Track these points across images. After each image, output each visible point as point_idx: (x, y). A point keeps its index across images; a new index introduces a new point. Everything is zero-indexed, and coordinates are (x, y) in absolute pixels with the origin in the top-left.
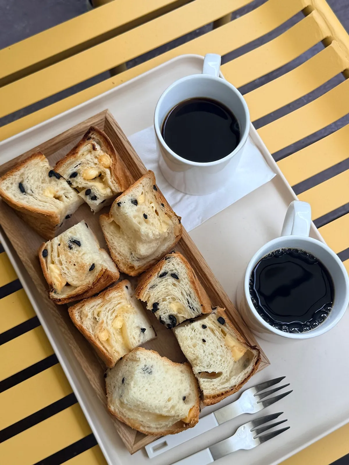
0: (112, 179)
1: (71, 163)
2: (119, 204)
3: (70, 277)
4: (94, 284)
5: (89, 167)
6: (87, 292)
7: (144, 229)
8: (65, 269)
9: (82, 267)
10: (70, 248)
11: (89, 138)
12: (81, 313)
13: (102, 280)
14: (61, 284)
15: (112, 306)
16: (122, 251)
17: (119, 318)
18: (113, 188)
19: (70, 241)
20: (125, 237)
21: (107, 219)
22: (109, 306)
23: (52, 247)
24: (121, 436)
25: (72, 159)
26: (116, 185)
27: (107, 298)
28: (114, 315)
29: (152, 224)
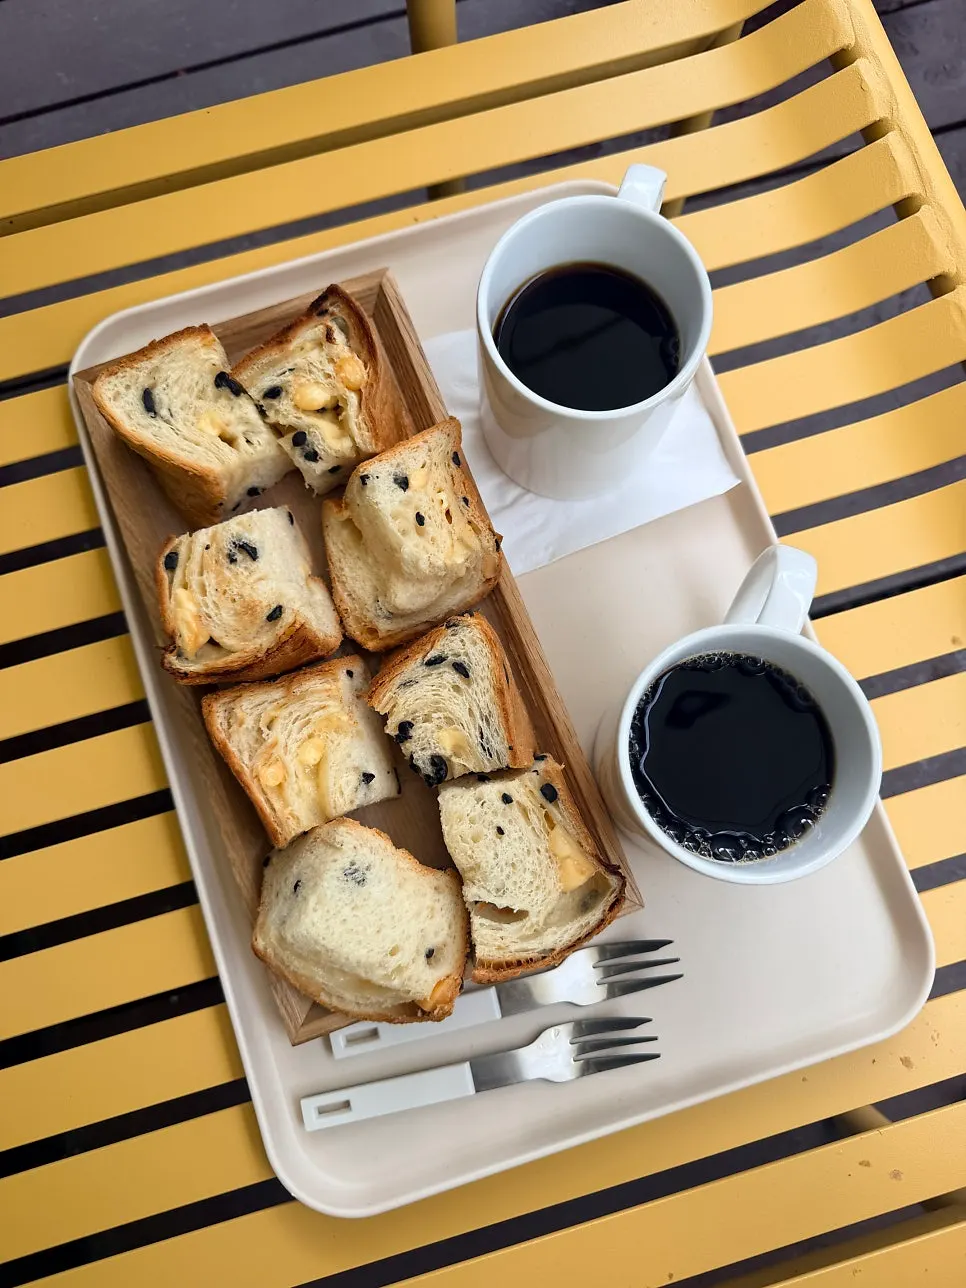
0: (360, 418)
1: (272, 364)
2: (364, 479)
3: (219, 625)
4: (269, 653)
5: (312, 381)
6: (249, 667)
7: (412, 547)
8: (211, 606)
9: (250, 609)
10: (233, 561)
11: (323, 313)
12: (230, 712)
13: (288, 648)
14: (196, 637)
15: (306, 710)
16: (356, 589)
17: (316, 740)
18: (358, 440)
19: (234, 543)
20: (370, 560)
21: (335, 510)
22: (296, 709)
23: (190, 550)
24: (278, 1002)
25: (274, 354)
26: (367, 433)
27: (297, 690)
28: (306, 731)
29: (433, 539)
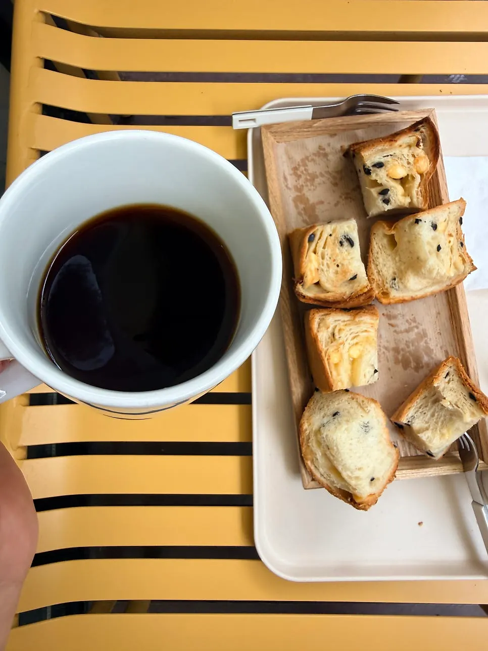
0: (420, 189)
1: (383, 150)
2: (417, 221)
3: (325, 276)
4: (351, 298)
5: (400, 164)
6: (338, 302)
7: (432, 261)
8: (325, 264)
9: (345, 272)
10: (341, 243)
11: (417, 130)
12: (322, 320)
13: (362, 298)
14: (313, 279)
15: (358, 330)
16: (383, 271)
17: (359, 347)
18: (415, 200)
19: (345, 236)
20: (397, 259)
22: (355, 329)
23: (321, 234)
25: (386, 146)
26: (421, 198)
27: (357, 319)
28: (355, 341)
29: (443, 260)
